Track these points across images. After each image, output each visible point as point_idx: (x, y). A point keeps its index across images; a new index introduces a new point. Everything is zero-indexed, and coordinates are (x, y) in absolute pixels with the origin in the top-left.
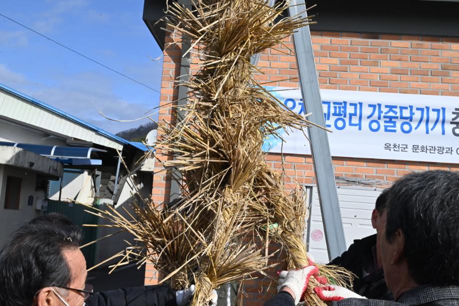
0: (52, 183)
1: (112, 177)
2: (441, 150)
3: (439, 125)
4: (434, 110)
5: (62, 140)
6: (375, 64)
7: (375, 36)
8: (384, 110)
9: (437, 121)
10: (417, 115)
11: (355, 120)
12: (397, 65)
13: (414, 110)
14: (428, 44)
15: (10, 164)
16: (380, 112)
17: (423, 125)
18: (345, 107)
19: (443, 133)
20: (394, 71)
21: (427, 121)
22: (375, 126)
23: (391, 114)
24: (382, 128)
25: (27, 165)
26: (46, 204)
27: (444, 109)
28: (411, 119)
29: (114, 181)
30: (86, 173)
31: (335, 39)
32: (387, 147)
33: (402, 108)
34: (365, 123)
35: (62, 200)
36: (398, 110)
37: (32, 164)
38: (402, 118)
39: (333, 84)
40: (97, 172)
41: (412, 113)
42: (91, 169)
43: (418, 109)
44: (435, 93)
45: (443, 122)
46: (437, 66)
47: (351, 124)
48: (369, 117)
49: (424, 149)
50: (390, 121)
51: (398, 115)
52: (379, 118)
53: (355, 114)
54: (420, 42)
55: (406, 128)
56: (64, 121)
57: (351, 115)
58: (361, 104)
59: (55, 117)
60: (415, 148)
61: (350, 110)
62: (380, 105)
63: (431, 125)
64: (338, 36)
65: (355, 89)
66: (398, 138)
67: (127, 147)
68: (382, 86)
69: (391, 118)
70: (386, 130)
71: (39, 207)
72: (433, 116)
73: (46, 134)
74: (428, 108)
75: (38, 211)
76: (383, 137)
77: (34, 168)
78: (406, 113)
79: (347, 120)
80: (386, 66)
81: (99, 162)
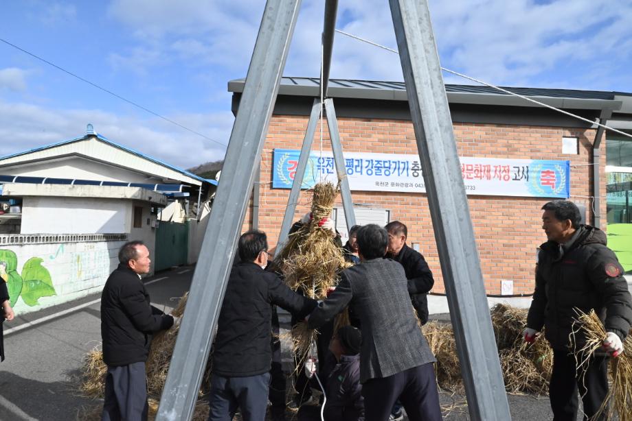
0: (159, 208)
1: (195, 204)
2: (407, 185)
3: (405, 171)
4: (402, 163)
5: (159, 180)
6: (369, 136)
7: (369, 120)
8: (375, 163)
9: (404, 169)
10: (393, 166)
11: (359, 169)
12: (382, 137)
13: (391, 163)
14: (399, 124)
15: (138, 198)
16: (372, 164)
17: (397, 170)
18: (353, 162)
19: (408, 175)
20: (380, 141)
21: (399, 168)
22: (370, 172)
23: (379, 165)
24: (374, 174)
25: (147, 199)
26: (158, 223)
27: (407, 162)
28: (390, 168)
29: (196, 207)
30: (177, 201)
31: (346, 122)
32: (377, 184)
33: (385, 162)
34: (364, 171)
35: (163, 220)
36: (382, 163)
37: (150, 198)
38: (385, 167)
39: (347, 148)
40: (187, 201)
41: (390, 165)
42: (181, 199)
43: (393, 162)
44: (402, 153)
45: (407, 169)
46: (404, 137)
47: (356, 171)
48: (366, 167)
49: (397, 185)
50: (378, 170)
51: (383, 166)
52: (372, 168)
53: (358, 166)
54: (394, 123)
55: (387, 173)
56: (160, 167)
57: (356, 166)
58: (361, 160)
59: (154, 164)
60: (393, 184)
61: (356, 163)
62: (372, 160)
63: (401, 171)
64: (347, 120)
65: (358, 151)
66: (383, 178)
67: (204, 183)
68: (373, 149)
69: (379, 167)
70: (376, 174)
71: (154, 226)
72: (402, 166)
73: (148, 176)
74: (399, 162)
75: (153, 228)
76: (374, 178)
77: (152, 200)
78: (387, 165)
79: (354, 169)
80: (376, 137)
81: (187, 194)
